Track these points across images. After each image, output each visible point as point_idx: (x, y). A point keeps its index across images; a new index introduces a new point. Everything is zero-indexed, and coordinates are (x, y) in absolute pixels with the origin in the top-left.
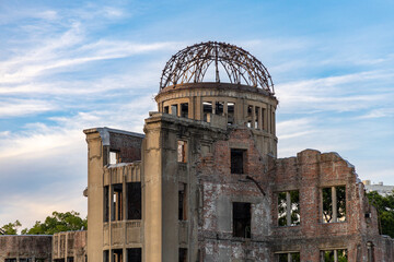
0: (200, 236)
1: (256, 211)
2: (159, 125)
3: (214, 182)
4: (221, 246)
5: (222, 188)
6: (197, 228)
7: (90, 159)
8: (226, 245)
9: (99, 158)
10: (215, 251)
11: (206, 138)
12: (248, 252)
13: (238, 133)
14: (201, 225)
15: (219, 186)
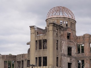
0: (61, 54)
1: (73, 49)
2: (52, 24)
3: (64, 41)
4: (65, 57)
5: (65, 43)
6: (60, 52)
7: (31, 34)
8: (66, 57)
9: (34, 33)
10: (64, 58)
11: (62, 29)
12: (71, 59)
13: (69, 29)
14: (61, 51)
15: (65, 42)
